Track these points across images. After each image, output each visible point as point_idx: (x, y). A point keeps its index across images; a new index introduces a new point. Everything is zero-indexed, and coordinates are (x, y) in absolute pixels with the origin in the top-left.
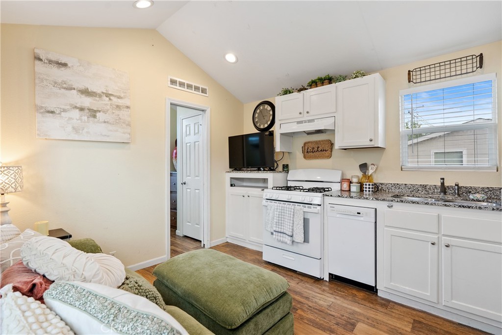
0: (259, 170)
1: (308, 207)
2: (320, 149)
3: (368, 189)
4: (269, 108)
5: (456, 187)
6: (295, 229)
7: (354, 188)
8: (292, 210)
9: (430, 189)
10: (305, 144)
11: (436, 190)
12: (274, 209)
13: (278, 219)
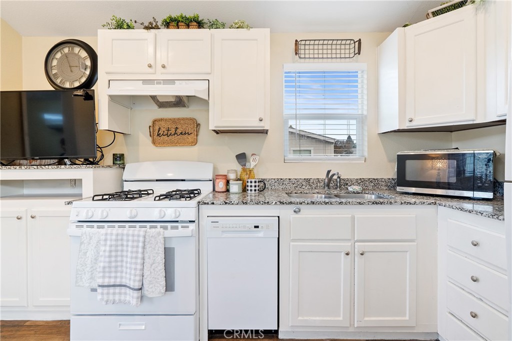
0: (61, 162)
1: (172, 228)
2: (179, 131)
3: (253, 188)
4: (84, 54)
5: (338, 180)
6: (146, 273)
7: (235, 188)
8: (141, 239)
9: (313, 183)
10: (154, 122)
11: (318, 184)
12: (99, 242)
13: (107, 259)
